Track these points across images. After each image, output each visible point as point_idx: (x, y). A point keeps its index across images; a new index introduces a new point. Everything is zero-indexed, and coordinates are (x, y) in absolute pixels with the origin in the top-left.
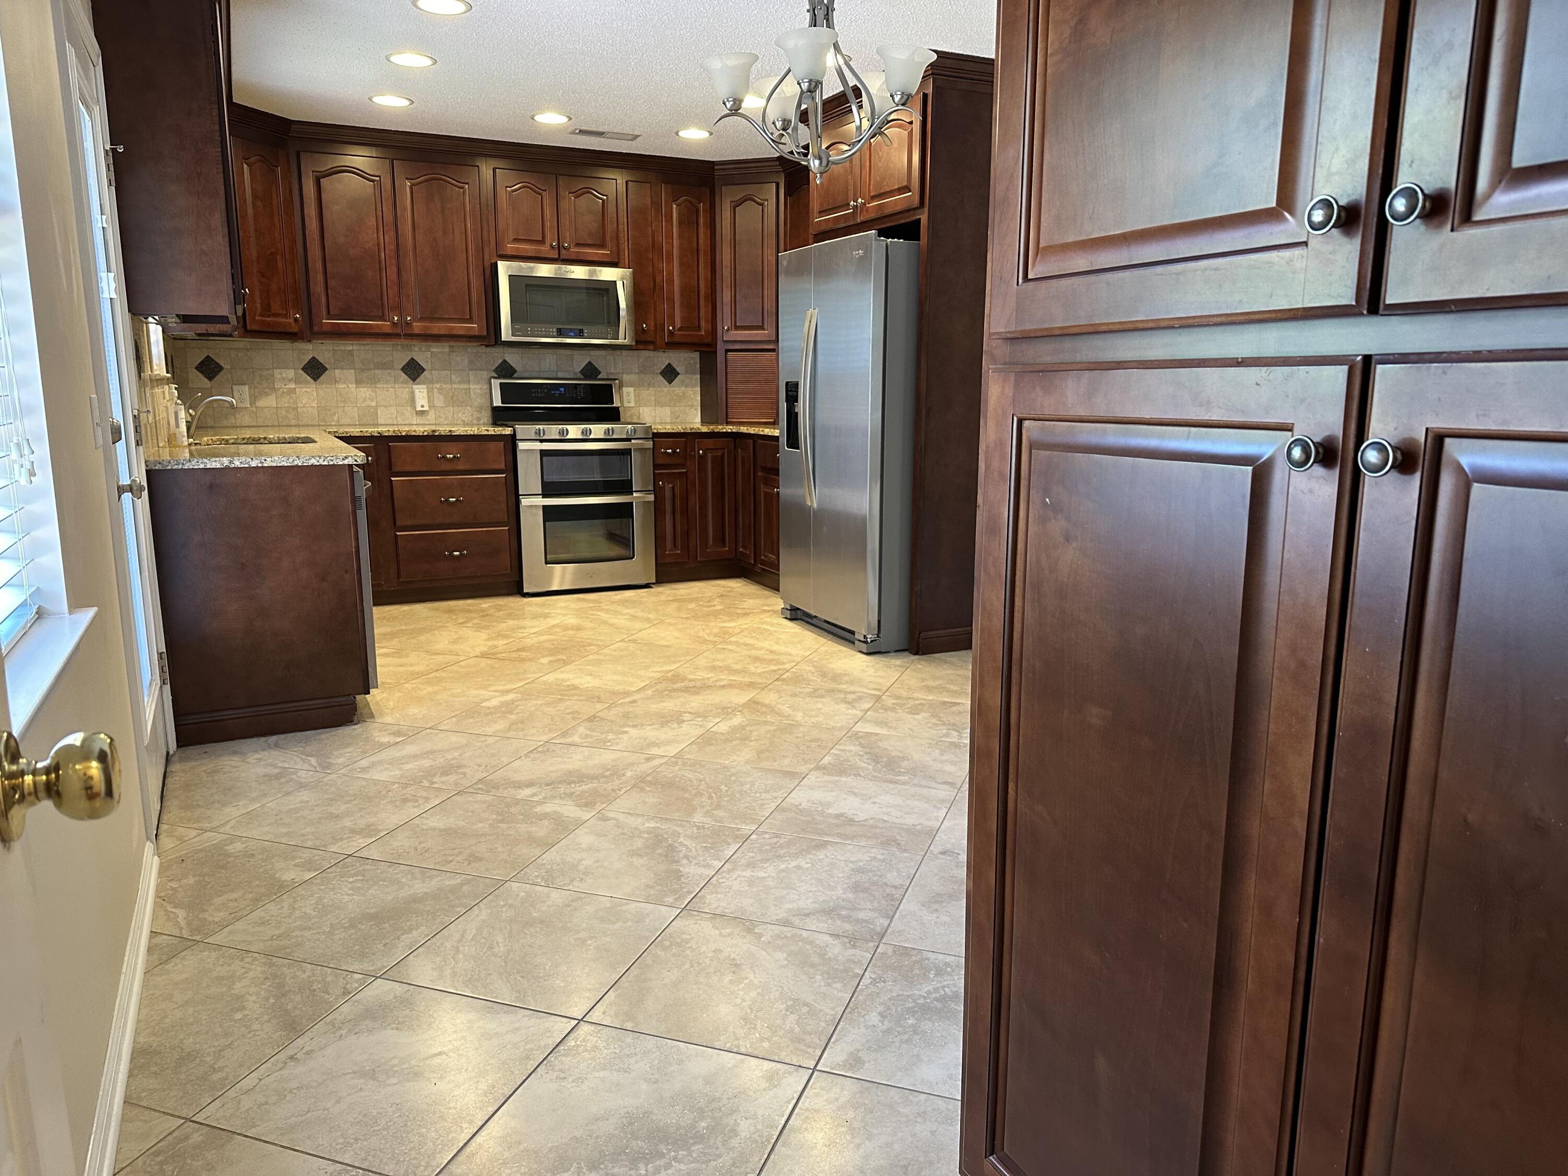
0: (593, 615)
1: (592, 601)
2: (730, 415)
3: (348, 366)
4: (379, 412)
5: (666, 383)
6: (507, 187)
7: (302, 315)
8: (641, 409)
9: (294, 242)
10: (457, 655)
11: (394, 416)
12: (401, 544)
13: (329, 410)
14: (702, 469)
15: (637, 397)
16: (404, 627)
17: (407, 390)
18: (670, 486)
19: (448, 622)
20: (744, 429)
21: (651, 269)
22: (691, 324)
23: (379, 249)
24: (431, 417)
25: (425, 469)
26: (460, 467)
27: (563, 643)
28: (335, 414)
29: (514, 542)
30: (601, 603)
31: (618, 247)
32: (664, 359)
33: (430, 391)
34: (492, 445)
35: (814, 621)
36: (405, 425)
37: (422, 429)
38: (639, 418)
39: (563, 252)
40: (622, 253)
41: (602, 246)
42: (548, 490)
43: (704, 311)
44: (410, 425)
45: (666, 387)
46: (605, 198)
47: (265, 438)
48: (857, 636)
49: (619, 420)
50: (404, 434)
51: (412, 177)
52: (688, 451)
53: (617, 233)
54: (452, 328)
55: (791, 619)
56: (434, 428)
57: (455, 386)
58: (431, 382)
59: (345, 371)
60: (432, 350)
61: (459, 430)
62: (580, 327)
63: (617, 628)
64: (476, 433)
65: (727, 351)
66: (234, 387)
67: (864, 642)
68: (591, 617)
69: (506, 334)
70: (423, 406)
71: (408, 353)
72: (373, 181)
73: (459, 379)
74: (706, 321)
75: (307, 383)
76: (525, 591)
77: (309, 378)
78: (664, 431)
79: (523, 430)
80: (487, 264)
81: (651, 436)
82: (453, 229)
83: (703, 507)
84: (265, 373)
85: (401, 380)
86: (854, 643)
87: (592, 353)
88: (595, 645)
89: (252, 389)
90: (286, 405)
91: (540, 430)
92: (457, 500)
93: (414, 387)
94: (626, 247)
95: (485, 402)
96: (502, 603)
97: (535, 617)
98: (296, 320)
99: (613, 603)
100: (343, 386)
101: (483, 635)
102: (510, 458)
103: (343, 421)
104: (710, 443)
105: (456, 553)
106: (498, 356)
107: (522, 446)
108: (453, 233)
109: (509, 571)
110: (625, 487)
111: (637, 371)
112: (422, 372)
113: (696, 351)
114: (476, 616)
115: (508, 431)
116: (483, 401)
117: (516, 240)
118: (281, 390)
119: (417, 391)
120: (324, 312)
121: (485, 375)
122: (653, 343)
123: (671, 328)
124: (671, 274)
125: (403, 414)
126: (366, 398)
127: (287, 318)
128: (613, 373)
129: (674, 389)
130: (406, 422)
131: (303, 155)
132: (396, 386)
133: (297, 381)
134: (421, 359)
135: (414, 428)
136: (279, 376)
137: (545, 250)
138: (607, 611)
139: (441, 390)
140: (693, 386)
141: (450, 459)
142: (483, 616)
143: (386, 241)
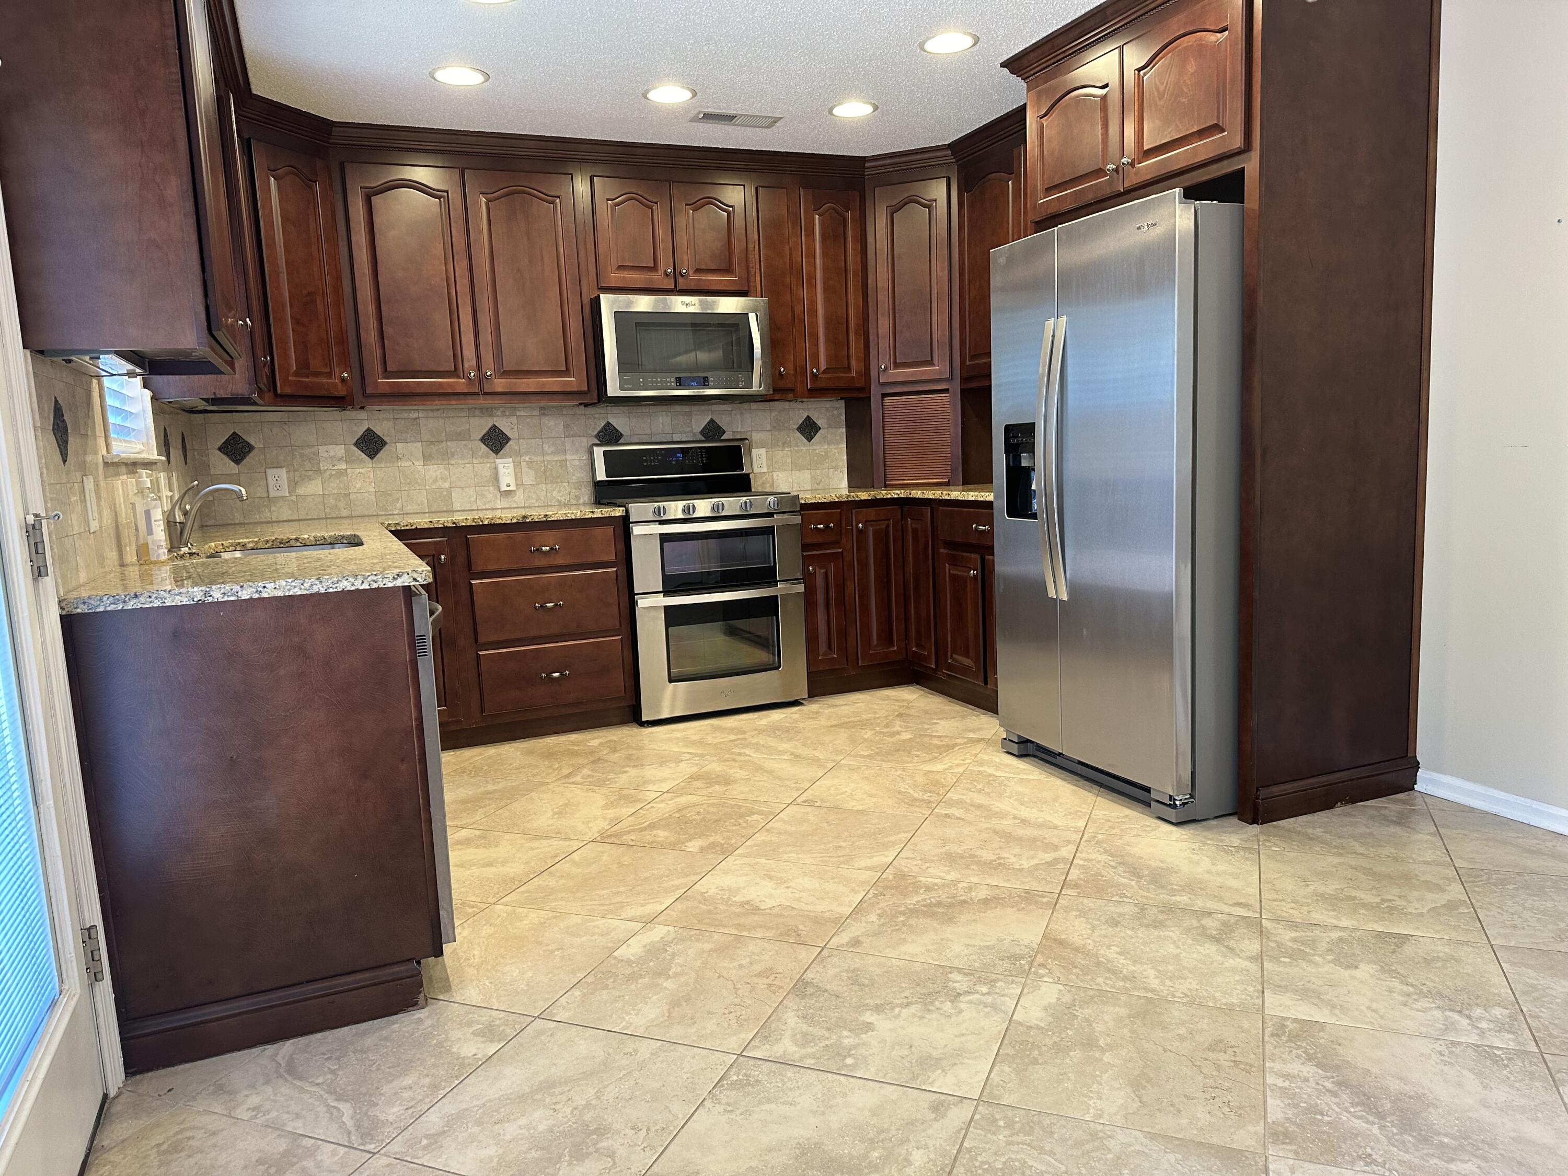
0: (739, 754)
1: (732, 730)
2: (889, 477)
3: (413, 439)
4: (453, 494)
5: (805, 440)
6: (608, 200)
7: (350, 373)
8: (775, 474)
9: (339, 278)
10: (567, 839)
11: (473, 499)
12: (484, 667)
13: (390, 495)
14: (862, 547)
15: (770, 459)
16: (490, 787)
17: (488, 465)
18: (822, 571)
19: (549, 774)
20: (917, 494)
21: (788, 297)
22: (839, 363)
23: (448, 285)
24: (519, 497)
25: (514, 566)
26: (559, 561)
27: (711, 809)
28: (398, 499)
29: (628, 653)
30: (744, 732)
31: (748, 272)
32: (799, 412)
33: (517, 466)
34: (599, 531)
35: (1059, 760)
36: (487, 509)
37: (510, 516)
38: (772, 485)
39: (680, 280)
40: (752, 279)
41: (728, 271)
42: (672, 586)
43: (855, 347)
44: (493, 509)
45: (804, 446)
46: (731, 209)
47: (297, 539)
48: (1154, 795)
49: (750, 490)
50: (486, 522)
51: (488, 191)
52: (844, 525)
53: (747, 254)
54: (544, 384)
55: (1019, 756)
56: (523, 512)
57: (548, 458)
58: (519, 454)
59: (409, 444)
60: (518, 413)
61: (557, 514)
62: (705, 375)
63: (779, 778)
64: (578, 516)
65: (884, 395)
66: (268, 471)
67: (1169, 805)
68: (738, 758)
69: (613, 389)
70: (508, 485)
71: (489, 418)
72: (439, 197)
73: (552, 449)
74: (857, 359)
75: (362, 461)
76: (644, 719)
77: (364, 456)
78: (814, 501)
79: (639, 509)
80: (586, 301)
81: (798, 509)
82: (542, 256)
83: (864, 596)
84: (307, 451)
85: (480, 454)
86: (1149, 805)
87: (715, 408)
88: (761, 813)
89: (292, 474)
90: (335, 491)
91: (659, 508)
92: (556, 605)
93: (498, 461)
94: (758, 272)
95: (584, 476)
96: (614, 738)
97: (663, 761)
98: (343, 380)
99: (760, 731)
100: (407, 464)
101: (598, 798)
102: (621, 546)
103: (409, 508)
104: (871, 513)
105: (556, 675)
106: (598, 418)
107: (637, 530)
108: (542, 260)
109: (623, 694)
110: (766, 576)
111: (769, 428)
112: (507, 442)
113: (841, 399)
114: (586, 761)
115: (619, 512)
116: (583, 475)
117: (621, 268)
118: (328, 473)
119: (500, 467)
120: (379, 367)
121: (585, 442)
122: (792, 390)
123: (815, 371)
124: (813, 303)
125: (483, 496)
126: (437, 477)
127: (331, 378)
128: (740, 432)
129: (815, 447)
130: (487, 507)
131: (349, 168)
132: (475, 461)
133: (348, 460)
134: (505, 425)
135: (498, 514)
136: (325, 455)
137: (657, 279)
138: (757, 747)
139: (530, 464)
140: (838, 443)
141: (546, 553)
142: (593, 762)
143: (457, 274)
